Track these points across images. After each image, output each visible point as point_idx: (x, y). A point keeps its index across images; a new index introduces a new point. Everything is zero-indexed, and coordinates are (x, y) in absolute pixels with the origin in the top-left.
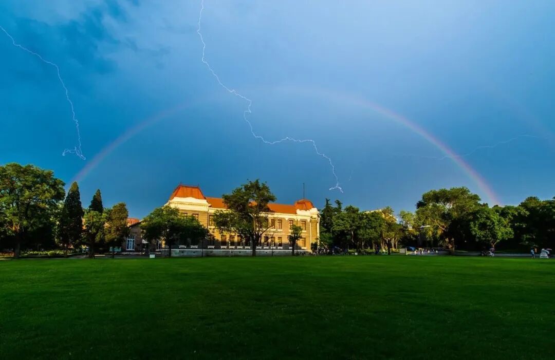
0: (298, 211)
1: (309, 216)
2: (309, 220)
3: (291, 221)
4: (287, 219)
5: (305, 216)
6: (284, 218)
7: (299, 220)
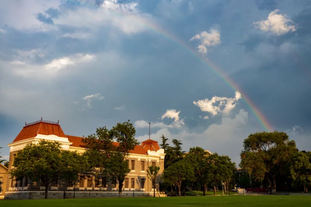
0: (149, 152)
1: (157, 157)
2: (158, 161)
3: (142, 161)
4: (139, 160)
5: (155, 157)
6: (137, 159)
7: (150, 161)
